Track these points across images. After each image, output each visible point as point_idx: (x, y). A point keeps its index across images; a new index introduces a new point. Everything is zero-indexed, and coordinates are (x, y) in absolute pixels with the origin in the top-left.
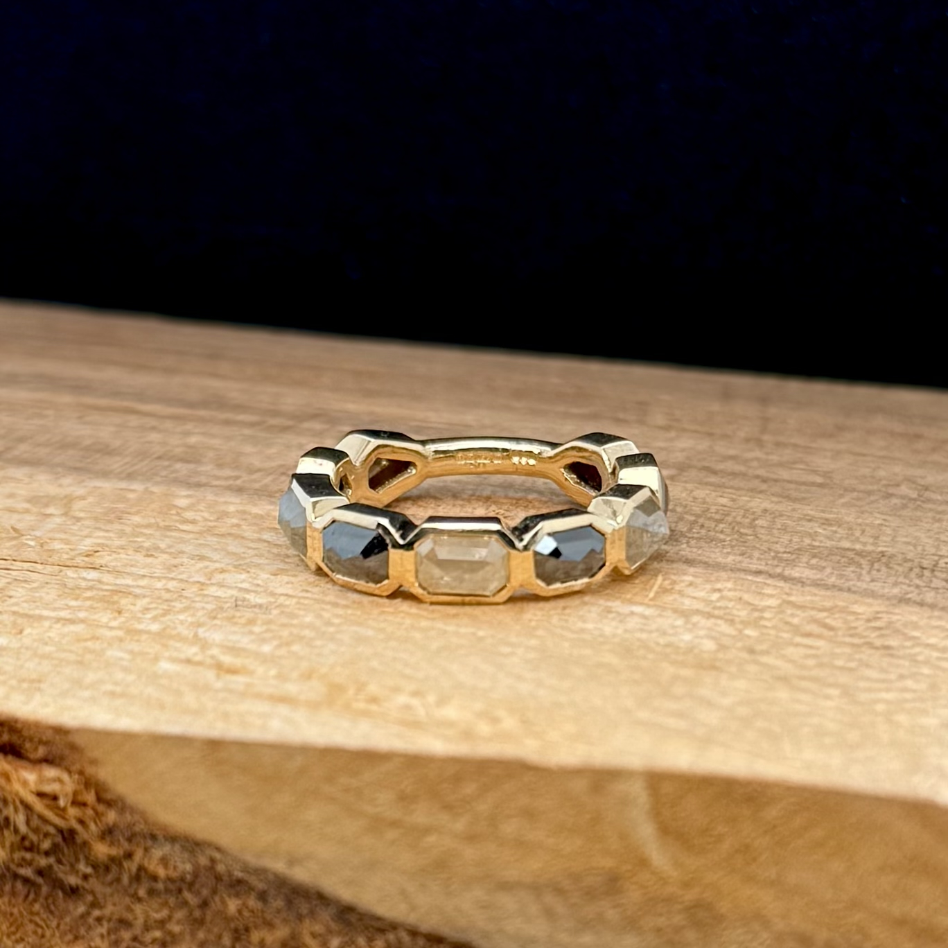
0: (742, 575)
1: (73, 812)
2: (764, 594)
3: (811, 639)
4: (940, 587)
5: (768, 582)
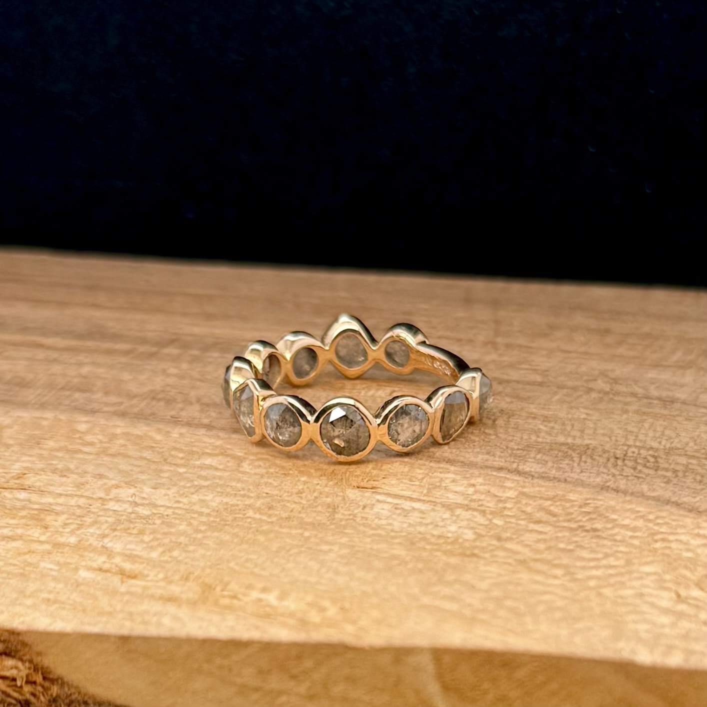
0: (489, 472)
1: (27, 689)
2: (505, 487)
3: (541, 525)
4: (629, 474)
5: (508, 476)
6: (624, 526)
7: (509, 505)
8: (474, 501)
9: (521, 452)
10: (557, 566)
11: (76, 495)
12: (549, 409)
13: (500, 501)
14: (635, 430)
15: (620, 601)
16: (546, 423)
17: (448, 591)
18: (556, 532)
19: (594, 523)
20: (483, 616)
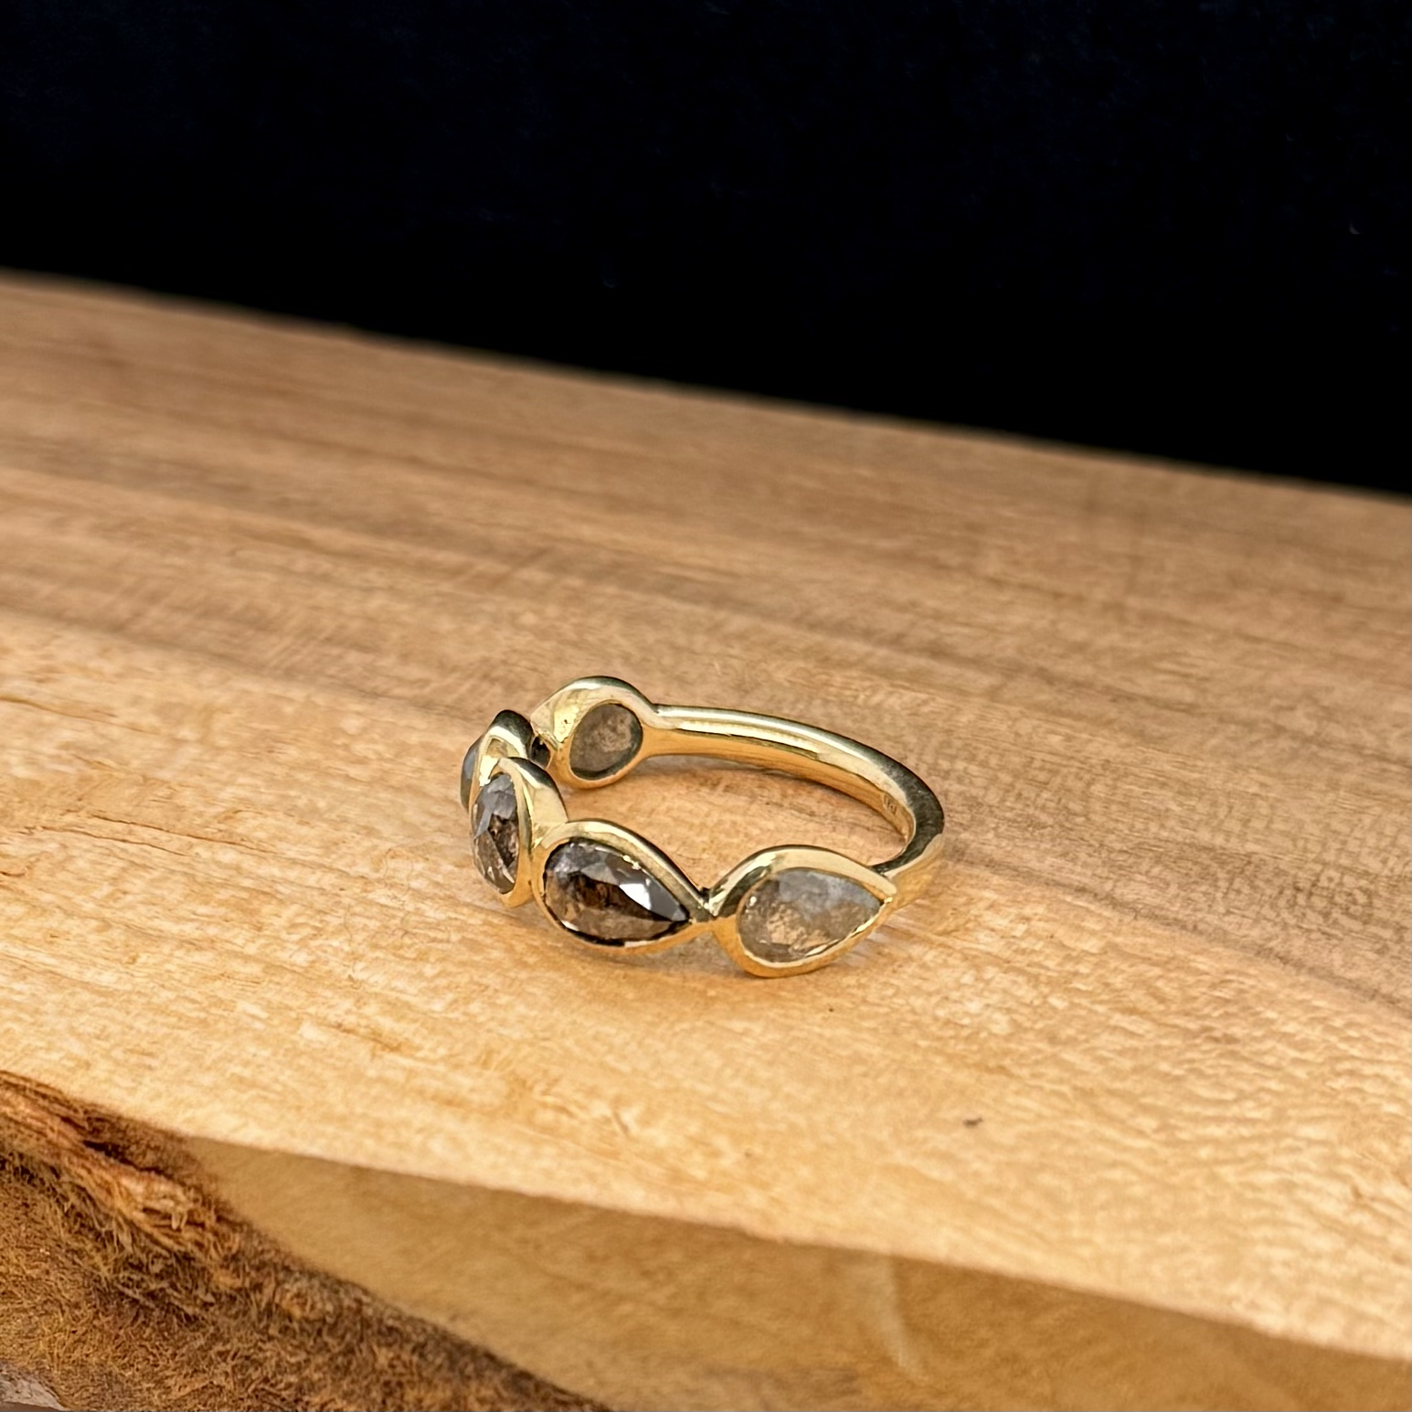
0: (1060, 894)
2: (1084, 929)
3: (1134, 1017)
4: (1314, 927)
5: (1092, 907)
6: (1285, 1038)
7: (1083, 969)
8: (1023, 952)
9: (1125, 856)
10: (1146, 1110)
11: (321, 866)
12: (1195, 766)
13: (1070, 957)
14: (1345, 829)
15: (1249, 1195)
16: (1181, 798)
17: (941, 1141)
18: (1160, 1037)
19: (1233, 1025)
20: (995, 1202)
